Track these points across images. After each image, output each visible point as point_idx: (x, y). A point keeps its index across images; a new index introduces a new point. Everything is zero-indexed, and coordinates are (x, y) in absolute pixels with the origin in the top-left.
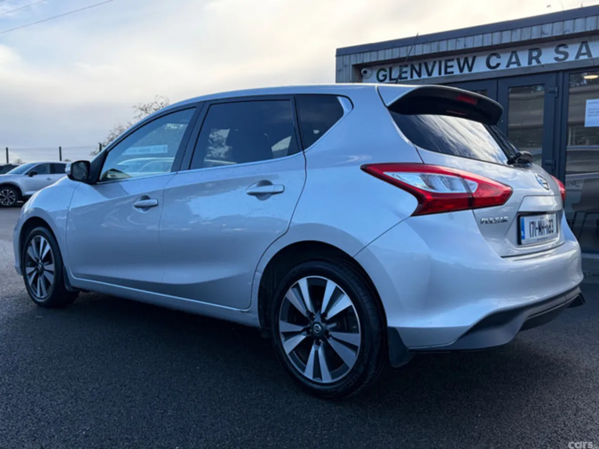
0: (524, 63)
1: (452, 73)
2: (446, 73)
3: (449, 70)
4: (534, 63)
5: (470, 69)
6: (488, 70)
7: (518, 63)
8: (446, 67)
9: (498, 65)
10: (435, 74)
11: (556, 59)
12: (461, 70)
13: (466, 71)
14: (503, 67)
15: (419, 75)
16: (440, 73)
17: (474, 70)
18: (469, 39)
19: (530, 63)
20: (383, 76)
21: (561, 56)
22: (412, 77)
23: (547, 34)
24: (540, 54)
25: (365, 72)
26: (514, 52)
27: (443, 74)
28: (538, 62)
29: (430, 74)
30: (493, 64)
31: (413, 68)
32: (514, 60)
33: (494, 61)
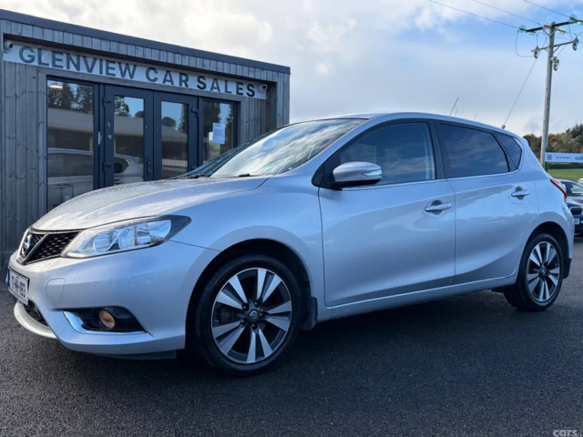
0: (176, 83)
1: (114, 75)
2: (107, 73)
3: (111, 71)
4: (183, 85)
5: (132, 76)
6: (147, 81)
7: (171, 81)
8: (108, 68)
9: (156, 79)
10: (96, 71)
11: (199, 86)
12: (123, 75)
13: (127, 77)
14: (160, 82)
15: (77, 67)
16: (101, 72)
17: (136, 78)
18: (148, 50)
19: (181, 84)
20: (29, 56)
21: (202, 86)
22: (68, 67)
23: (206, 67)
24: (187, 80)
25: (11, 46)
26: (168, 72)
27: (104, 74)
28: (187, 86)
29: (90, 70)
30: (152, 77)
31: (69, 59)
32: (168, 78)
33: (152, 74)
